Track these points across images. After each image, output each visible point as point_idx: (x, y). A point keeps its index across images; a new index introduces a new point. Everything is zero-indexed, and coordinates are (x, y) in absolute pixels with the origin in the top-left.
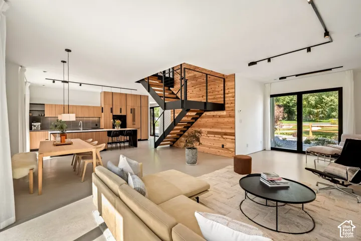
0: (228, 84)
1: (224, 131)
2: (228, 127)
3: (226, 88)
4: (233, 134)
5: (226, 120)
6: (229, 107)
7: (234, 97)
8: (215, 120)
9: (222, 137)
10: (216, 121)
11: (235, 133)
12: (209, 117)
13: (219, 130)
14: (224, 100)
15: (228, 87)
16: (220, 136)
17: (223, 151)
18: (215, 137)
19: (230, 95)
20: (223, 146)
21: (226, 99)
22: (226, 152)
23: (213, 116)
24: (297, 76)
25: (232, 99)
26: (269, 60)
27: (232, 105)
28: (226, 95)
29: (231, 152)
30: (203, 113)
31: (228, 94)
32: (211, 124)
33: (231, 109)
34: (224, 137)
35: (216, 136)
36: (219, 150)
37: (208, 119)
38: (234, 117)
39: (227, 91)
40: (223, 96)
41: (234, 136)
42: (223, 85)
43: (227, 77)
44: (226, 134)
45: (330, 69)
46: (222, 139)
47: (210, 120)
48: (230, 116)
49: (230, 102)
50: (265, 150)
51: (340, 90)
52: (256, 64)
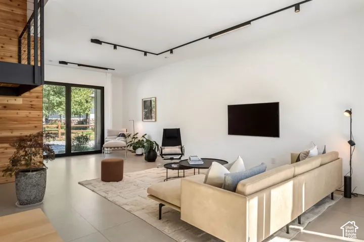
2: (27, 126)
5: (23, 113)
9: (13, 146)
13: (6, 134)
16: (7, 145)
20: (14, 163)
24: (79, 65)
26: (115, 47)
33: (35, 95)
38: (41, 109)
45: (107, 69)
46: (11, 150)
48: (32, 107)
51: (102, 89)
52: (101, 44)
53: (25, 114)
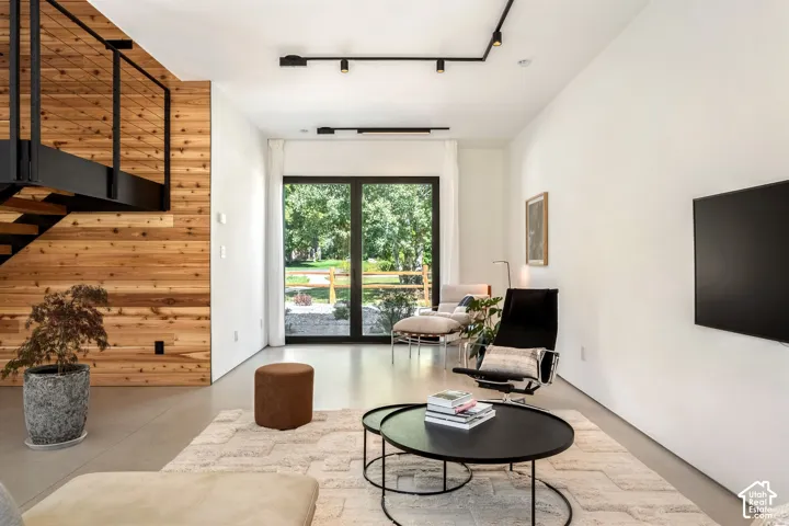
0: (184, 115)
1: (163, 288)
2: (181, 272)
3: (176, 126)
4: (204, 300)
5: (174, 246)
6: (184, 200)
7: (206, 164)
8: (122, 247)
9: (157, 313)
10: (130, 251)
11: (208, 295)
12: (91, 234)
13: (145, 288)
14: (167, 174)
15: (185, 126)
16: (146, 310)
17: (159, 366)
18: (120, 314)
19: (187, 155)
20: (159, 347)
21: (174, 169)
22: (176, 366)
23: (115, 231)
24: (360, 130)
25: (201, 170)
26: (344, 65)
27: (198, 192)
28: (176, 155)
29: (193, 366)
30: (59, 218)
31: (182, 150)
32: (101, 264)
33: (195, 206)
34: (166, 310)
35: (126, 310)
36: (139, 366)
37: (90, 244)
38: (206, 236)
39: (176, 140)
40: (161, 155)
41: (208, 304)
42: (162, 114)
43: (180, 86)
44: (172, 300)
45: (428, 130)
46: (154, 321)
47: (102, 247)
48: (191, 234)
49: (193, 181)
50: (268, 346)
51: (434, 182)
52: (305, 64)
53: (176, 247)
